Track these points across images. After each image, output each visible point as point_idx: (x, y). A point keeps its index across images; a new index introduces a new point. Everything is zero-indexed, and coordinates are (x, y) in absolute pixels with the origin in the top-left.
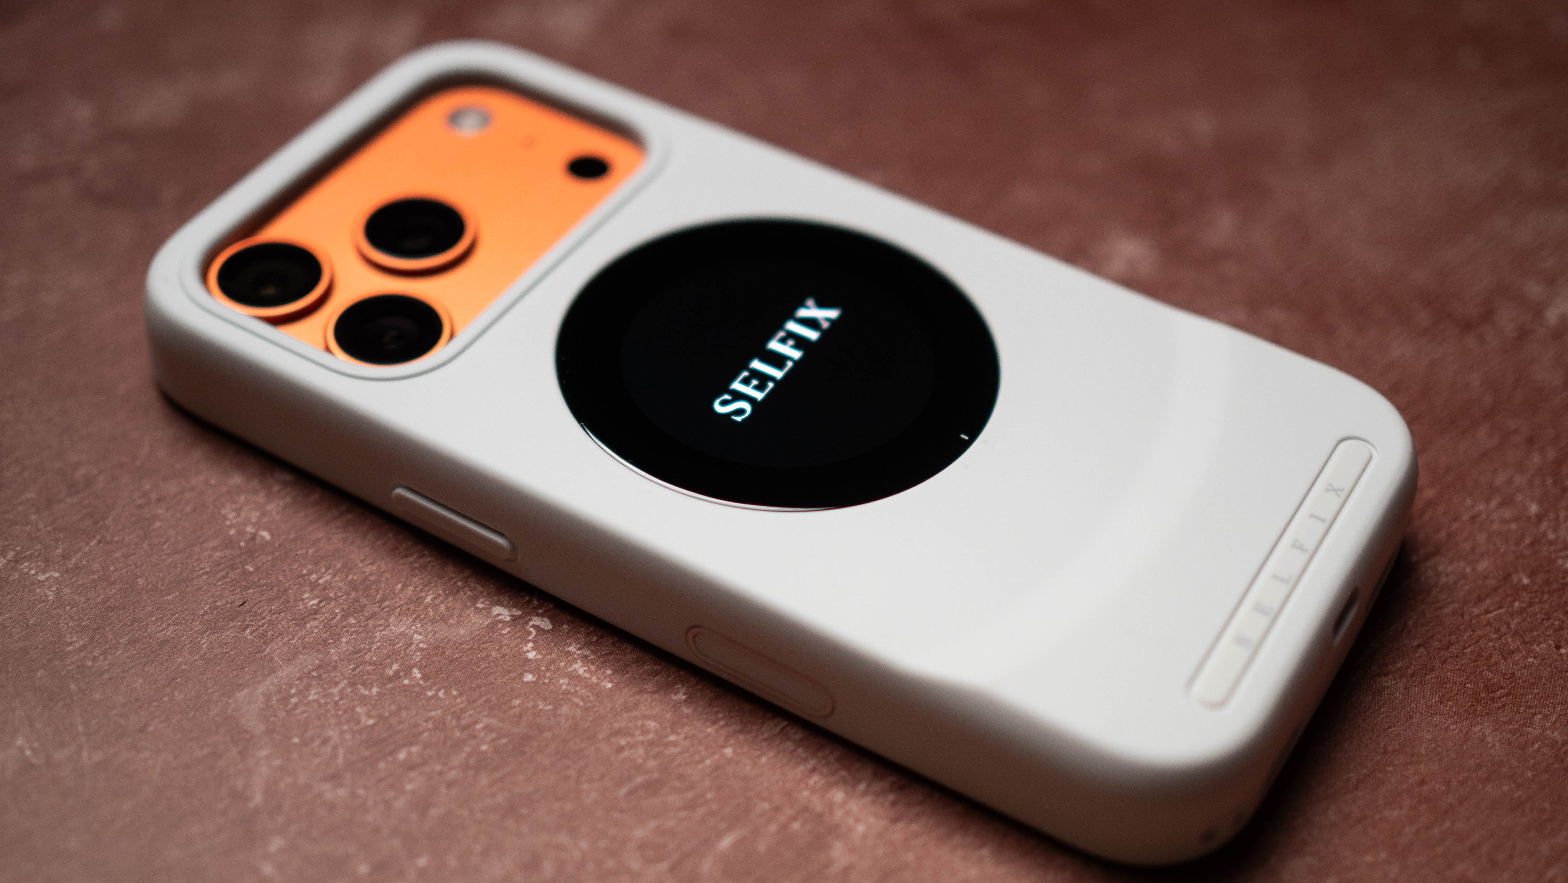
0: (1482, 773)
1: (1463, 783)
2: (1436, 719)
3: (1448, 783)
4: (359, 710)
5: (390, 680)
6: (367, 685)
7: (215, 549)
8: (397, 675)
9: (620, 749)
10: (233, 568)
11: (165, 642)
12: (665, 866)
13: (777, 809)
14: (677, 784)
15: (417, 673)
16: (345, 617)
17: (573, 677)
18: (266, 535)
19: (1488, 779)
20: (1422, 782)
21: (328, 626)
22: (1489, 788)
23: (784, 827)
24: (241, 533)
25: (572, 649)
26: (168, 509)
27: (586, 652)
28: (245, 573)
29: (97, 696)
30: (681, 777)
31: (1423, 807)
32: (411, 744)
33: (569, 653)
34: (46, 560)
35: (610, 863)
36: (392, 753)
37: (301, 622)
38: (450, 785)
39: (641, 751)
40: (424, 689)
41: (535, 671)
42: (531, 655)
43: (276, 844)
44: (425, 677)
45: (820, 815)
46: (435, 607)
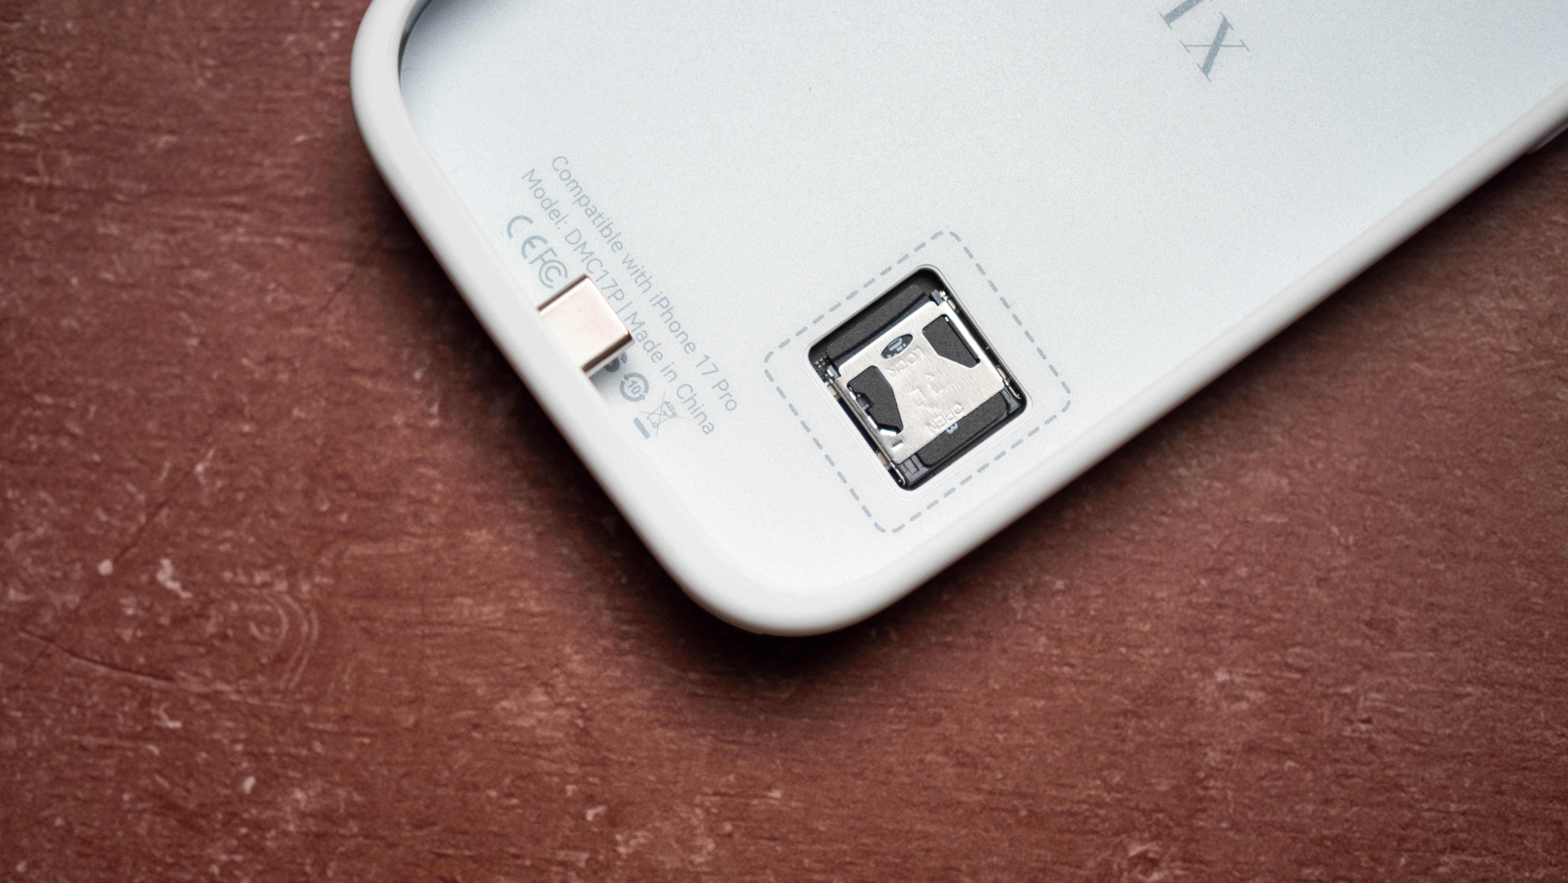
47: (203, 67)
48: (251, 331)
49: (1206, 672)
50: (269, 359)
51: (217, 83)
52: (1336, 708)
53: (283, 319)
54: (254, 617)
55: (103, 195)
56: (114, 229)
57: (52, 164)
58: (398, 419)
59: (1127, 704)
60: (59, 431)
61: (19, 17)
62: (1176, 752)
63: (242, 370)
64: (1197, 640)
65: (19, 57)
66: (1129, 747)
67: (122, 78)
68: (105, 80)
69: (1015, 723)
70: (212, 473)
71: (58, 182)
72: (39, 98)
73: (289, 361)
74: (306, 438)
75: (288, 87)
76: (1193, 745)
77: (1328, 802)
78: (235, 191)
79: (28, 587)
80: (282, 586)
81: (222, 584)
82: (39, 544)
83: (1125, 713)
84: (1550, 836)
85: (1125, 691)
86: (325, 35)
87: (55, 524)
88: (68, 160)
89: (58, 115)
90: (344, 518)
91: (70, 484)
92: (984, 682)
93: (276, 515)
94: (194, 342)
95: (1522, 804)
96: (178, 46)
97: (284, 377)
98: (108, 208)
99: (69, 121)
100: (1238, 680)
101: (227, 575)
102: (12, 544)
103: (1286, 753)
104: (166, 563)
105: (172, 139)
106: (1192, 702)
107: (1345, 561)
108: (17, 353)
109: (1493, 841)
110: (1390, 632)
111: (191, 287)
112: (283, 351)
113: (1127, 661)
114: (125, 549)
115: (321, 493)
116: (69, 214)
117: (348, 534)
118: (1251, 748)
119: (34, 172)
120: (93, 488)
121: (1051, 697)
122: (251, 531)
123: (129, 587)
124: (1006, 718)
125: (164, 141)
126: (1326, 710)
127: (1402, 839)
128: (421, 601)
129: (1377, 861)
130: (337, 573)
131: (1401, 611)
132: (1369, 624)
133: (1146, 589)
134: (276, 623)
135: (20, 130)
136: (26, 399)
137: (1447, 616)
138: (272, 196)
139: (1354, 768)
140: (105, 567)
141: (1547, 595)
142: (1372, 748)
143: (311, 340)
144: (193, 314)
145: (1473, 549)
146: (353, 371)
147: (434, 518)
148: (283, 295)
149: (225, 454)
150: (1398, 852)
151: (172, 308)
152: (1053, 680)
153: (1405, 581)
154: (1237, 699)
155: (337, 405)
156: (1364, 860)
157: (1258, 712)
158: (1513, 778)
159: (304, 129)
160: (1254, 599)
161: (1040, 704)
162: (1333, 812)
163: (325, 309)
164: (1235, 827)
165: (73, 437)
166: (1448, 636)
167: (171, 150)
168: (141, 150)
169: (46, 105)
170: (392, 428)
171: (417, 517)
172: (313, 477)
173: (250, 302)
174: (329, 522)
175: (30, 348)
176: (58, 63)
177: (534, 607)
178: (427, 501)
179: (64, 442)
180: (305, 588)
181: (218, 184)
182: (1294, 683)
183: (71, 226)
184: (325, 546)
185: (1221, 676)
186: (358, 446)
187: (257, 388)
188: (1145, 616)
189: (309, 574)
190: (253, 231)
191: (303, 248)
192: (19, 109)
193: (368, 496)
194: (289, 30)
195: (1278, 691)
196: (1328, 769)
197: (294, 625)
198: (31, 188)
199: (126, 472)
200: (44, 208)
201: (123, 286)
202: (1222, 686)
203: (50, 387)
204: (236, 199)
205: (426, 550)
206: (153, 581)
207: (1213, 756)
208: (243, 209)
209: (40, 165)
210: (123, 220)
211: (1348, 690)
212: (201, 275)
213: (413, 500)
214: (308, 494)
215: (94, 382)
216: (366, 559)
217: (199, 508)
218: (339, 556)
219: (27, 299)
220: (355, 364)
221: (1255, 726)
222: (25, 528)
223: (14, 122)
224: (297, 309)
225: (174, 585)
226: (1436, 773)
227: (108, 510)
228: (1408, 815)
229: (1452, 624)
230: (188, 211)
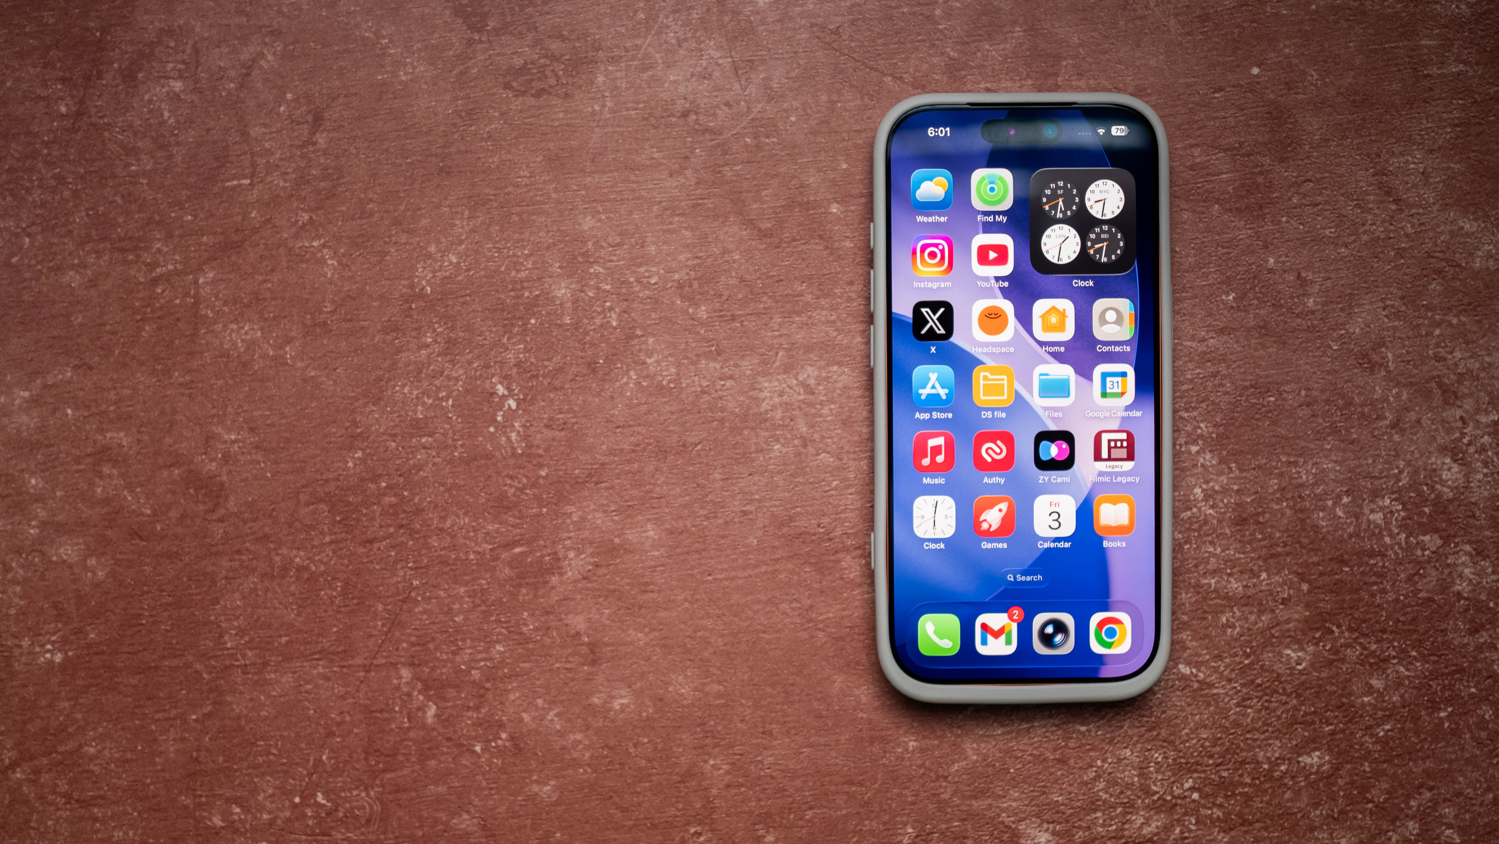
0: (819, 696)
1: (807, 695)
2: (824, 663)
3: (802, 691)
4: (419, 408)
5: (439, 399)
6: (429, 397)
7: (404, 286)
8: (442, 399)
9: (505, 485)
10: (407, 301)
11: (362, 328)
12: (490, 547)
13: (546, 547)
14: (517, 513)
15: (450, 402)
16: (439, 355)
17: (509, 439)
18: (429, 289)
19: (819, 700)
20: (793, 685)
21: (429, 357)
22: (815, 703)
23: (543, 556)
24: (419, 283)
25: (516, 424)
26: (396, 251)
27: (521, 430)
28: (410, 308)
29: (325, 342)
30: (520, 511)
31: (783, 695)
32: (430, 436)
33: (513, 426)
34: (335, 253)
35: (472, 534)
36: (421, 436)
37: (419, 348)
38: (434, 464)
39: (513, 490)
40: (449, 411)
41: (496, 428)
42: (499, 418)
43: (359, 454)
44: (453, 406)
45: (559, 559)
46: (476, 370)
47: (292, 609)
48: (332, 704)
49: (706, 761)
50: (341, 713)
51: (299, 614)
52: (756, 766)
53: (343, 697)
54: (356, 808)
55: (265, 664)
56: (273, 676)
57: (244, 656)
58: (393, 726)
59: (679, 779)
60: (269, 753)
61: (218, 603)
62: (700, 793)
63: (332, 719)
64: (700, 751)
65: (223, 618)
66: (683, 794)
67: (263, 619)
68: (256, 621)
69: (639, 793)
70: (329, 758)
71: (248, 662)
72: (233, 632)
73: (349, 712)
74: (361, 739)
75: (326, 611)
76: (706, 789)
77: (760, 800)
78: (315, 654)
79: (270, 813)
80: (363, 794)
81: (341, 798)
82: (270, 796)
83: (679, 782)
84: (845, 797)
85: (677, 774)
86: (335, 589)
87: (275, 788)
88: (250, 653)
89: (242, 637)
90: (381, 765)
91: (277, 772)
92: (625, 781)
93: (356, 769)
94: (312, 712)
95: (833, 788)
96: (281, 603)
97: (348, 718)
98: (269, 668)
99: (247, 639)
100: (718, 762)
101: (343, 794)
102: (261, 798)
103: (741, 785)
104: (319, 794)
105: (287, 638)
106: (702, 773)
107: (749, 712)
108: (247, 728)
109: (824, 803)
110: (771, 735)
111: (306, 692)
112: (346, 709)
113: (676, 763)
114: (303, 792)
115: (371, 758)
116: (255, 673)
117: (384, 771)
118: (728, 786)
119: (237, 660)
120: (286, 772)
121: (651, 781)
122: (348, 776)
123: (308, 805)
124: (636, 792)
125: (284, 639)
126: (752, 767)
127: (790, 809)
128: (416, 790)
129: (783, 818)
130: (383, 786)
131: (774, 726)
132: (763, 733)
133: (678, 736)
134: (364, 808)
135: (229, 645)
136: (254, 744)
137: (791, 725)
138: (329, 653)
139: (767, 786)
140: (297, 800)
141: (827, 710)
142: (772, 778)
143: (355, 703)
144: (309, 702)
145: (797, 698)
146: (373, 712)
147: (414, 759)
148: (341, 689)
149: (332, 751)
150: (790, 813)
151: (301, 701)
152: (650, 775)
153: (773, 715)
154: (719, 769)
155: (370, 725)
156: (778, 819)
157: (728, 773)
158: (828, 779)
159: (335, 626)
160: (718, 732)
161: (647, 784)
162: (762, 803)
163: (358, 691)
164: (728, 815)
165: (274, 755)
166: (793, 732)
167: (287, 643)
168: (276, 644)
169: (237, 634)
170: (392, 730)
171: (408, 760)
172: (367, 753)
173: (329, 693)
174: (376, 768)
175: (251, 725)
176: (238, 618)
177: (457, 784)
178: (410, 754)
179: (272, 757)
180: (372, 793)
181: (308, 652)
182: (739, 760)
183: (256, 678)
184: (376, 777)
185: (712, 762)
186: (381, 739)
187: (339, 724)
188: (679, 746)
189: (372, 788)
190: (324, 667)
191: (345, 670)
192: (227, 637)
193: (388, 756)
194: (321, 590)
195: (733, 764)
196: (758, 788)
197: (371, 808)
198: (238, 666)
199: (297, 764)
200: (245, 673)
201: (281, 696)
202: (713, 766)
203: (262, 738)
204: (316, 657)
205: (413, 771)
206: (316, 801)
207: (714, 792)
208: (319, 659)
209: (239, 657)
210: (276, 672)
211: (759, 758)
212: (309, 687)
213: (405, 754)
214: (366, 759)
215: (278, 733)
216: (392, 779)
217: (327, 772)
218: (382, 780)
219: (246, 708)
220: (373, 709)
221: (728, 778)
222: (264, 791)
223: (226, 643)
224: (347, 693)
225: (324, 802)
226: (798, 782)
227: (293, 779)
228: (791, 800)
229: (794, 727)
230: (299, 664)
